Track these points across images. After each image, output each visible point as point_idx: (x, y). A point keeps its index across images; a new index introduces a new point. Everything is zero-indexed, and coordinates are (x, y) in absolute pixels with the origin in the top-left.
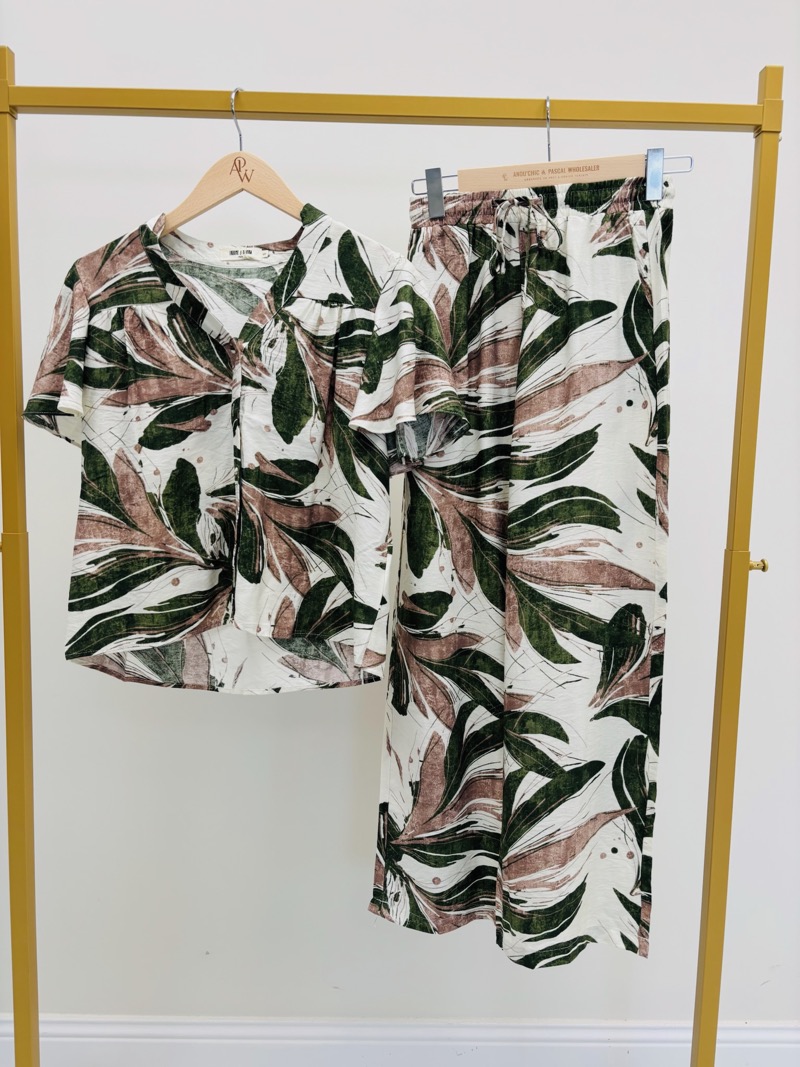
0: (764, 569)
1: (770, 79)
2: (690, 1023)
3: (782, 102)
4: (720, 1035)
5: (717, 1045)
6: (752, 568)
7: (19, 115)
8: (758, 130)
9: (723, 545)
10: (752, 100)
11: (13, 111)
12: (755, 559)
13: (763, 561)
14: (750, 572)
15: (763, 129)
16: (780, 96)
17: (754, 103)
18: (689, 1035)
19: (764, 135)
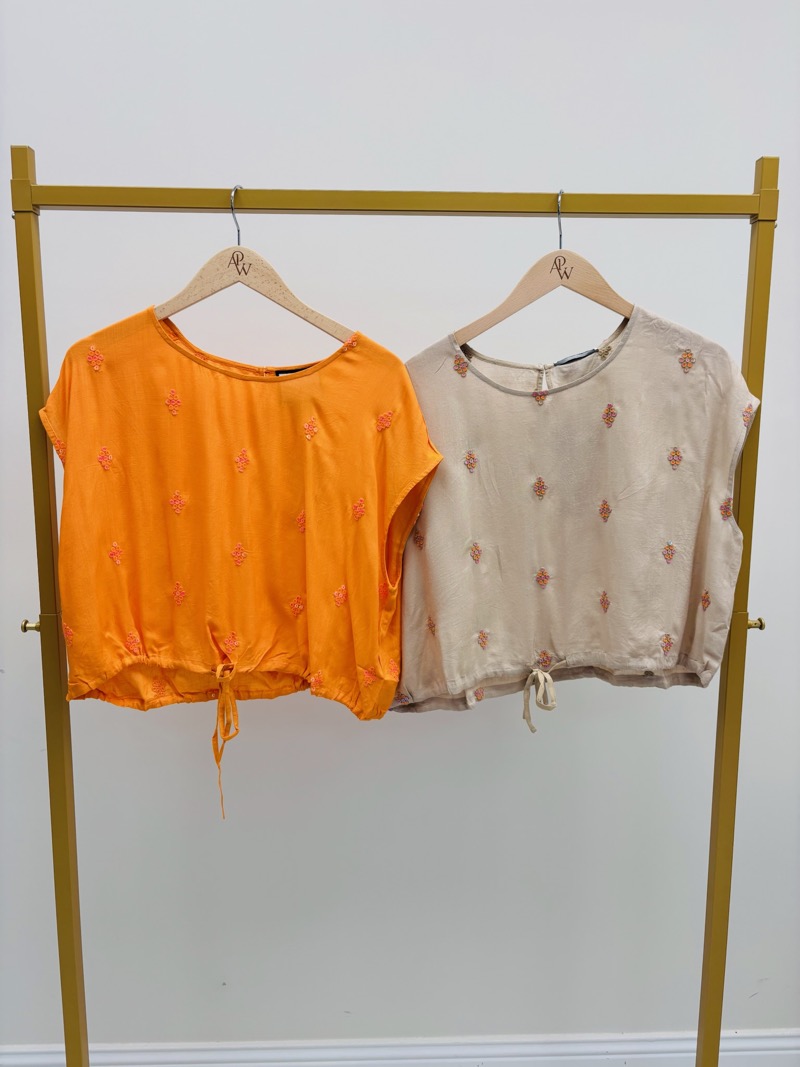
0: (761, 627)
1: (767, 170)
2: (695, 1034)
4: (723, 1045)
5: (720, 1054)
8: (755, 219)
12: (752, 618)
13: (760, 620)
14: (750, 632)
15: (760, 218)
18: (694, 1045)
19: (761, 223)
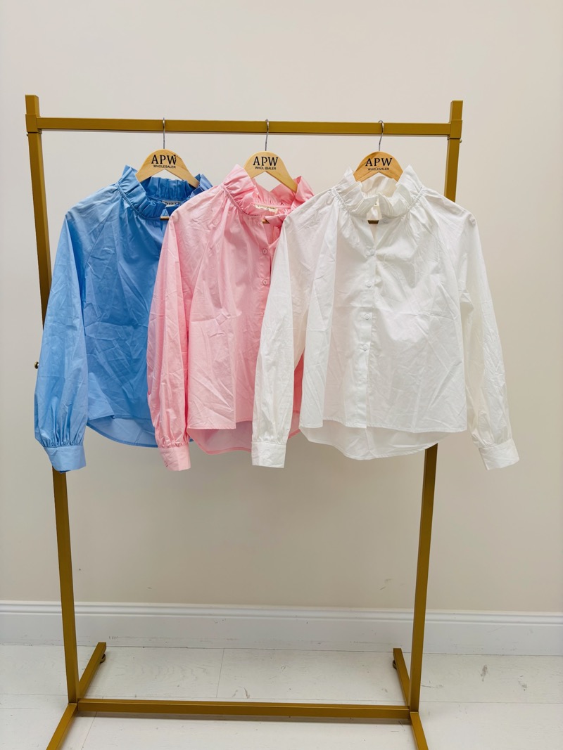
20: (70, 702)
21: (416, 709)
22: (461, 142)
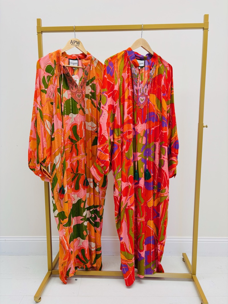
3: (208, 22)
6: (204, 127)
7: (43, 33)
9: (198, 123)
10: (202, 22)
11: (42, 32)
16: (208, 21)
17: (203, 22)
20: (48, 270)
21: (195, 275)
22: (208, 31)
